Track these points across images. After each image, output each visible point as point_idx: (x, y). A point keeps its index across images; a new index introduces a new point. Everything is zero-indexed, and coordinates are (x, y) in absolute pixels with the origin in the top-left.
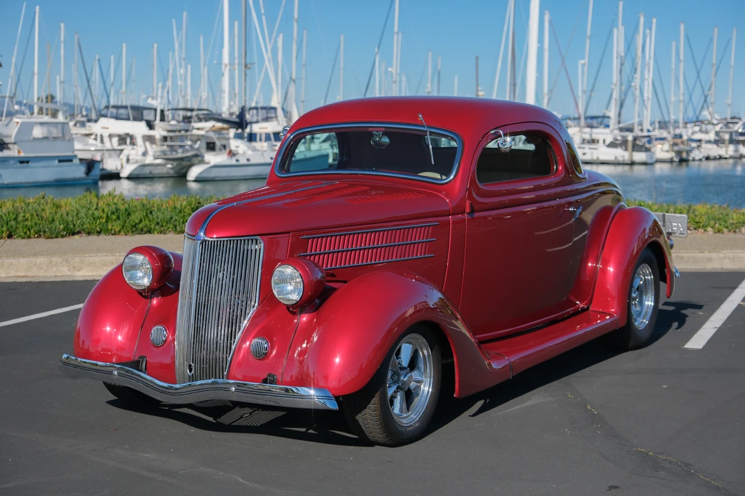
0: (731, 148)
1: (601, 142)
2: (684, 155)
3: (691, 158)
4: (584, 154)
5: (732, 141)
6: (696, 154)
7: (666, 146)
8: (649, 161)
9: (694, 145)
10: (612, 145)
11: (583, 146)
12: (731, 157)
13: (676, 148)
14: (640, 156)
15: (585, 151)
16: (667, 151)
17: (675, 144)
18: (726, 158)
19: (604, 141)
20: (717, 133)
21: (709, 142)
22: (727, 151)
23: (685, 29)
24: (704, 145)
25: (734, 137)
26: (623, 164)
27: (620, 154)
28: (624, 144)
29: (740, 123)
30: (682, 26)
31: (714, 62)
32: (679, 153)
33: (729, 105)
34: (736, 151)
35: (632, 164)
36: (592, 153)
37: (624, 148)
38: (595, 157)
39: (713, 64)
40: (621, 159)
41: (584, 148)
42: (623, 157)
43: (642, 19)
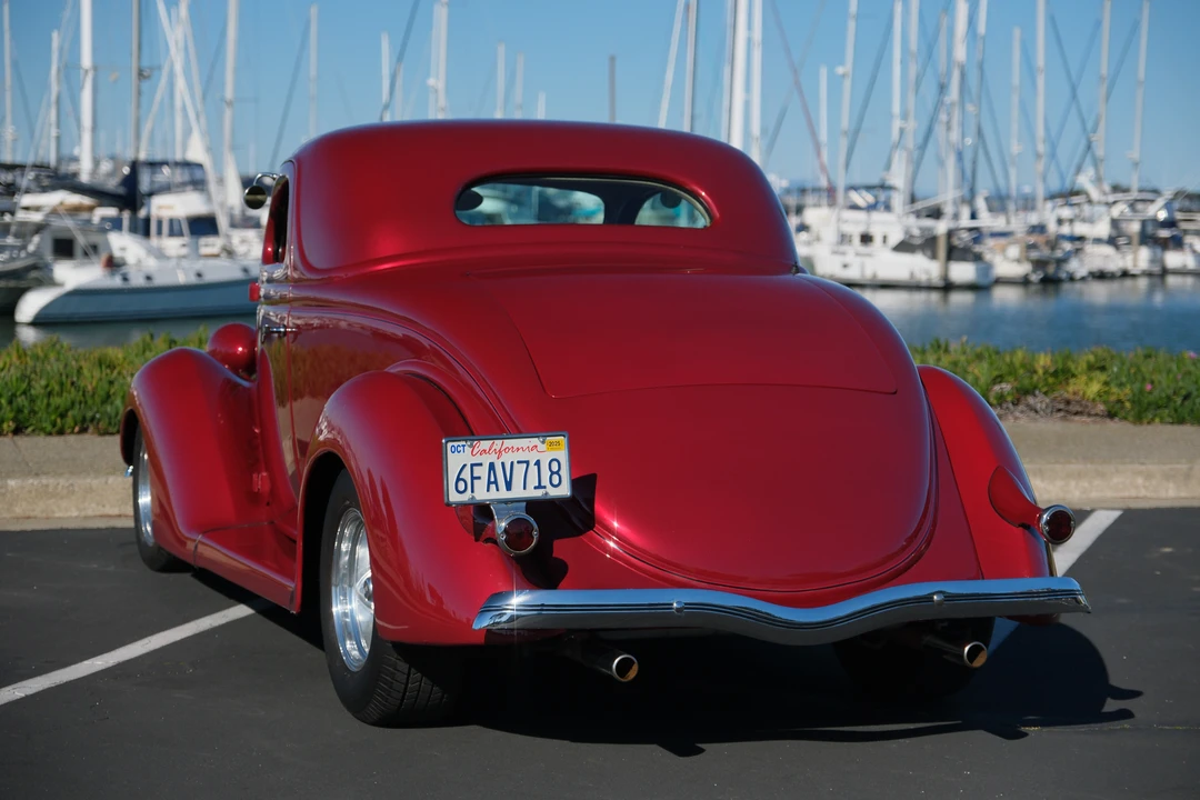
0: (1144, 254)
1: (878, 239)
2: (1051, 269)
3: (1064, 276)
4: (845, 267)
6: (1074, 267)
7: (1014, 251)
8: (982, 282)
9: (1068, 246)
10: (905, 247)
11: (843, 248)
15: (847, 260)
16: (1017, 261)
17: (1033, 245)
18: (1134, 276)
19: (885, 237)
20: (1115, 224)
21: (1098, 241)
22: (1134, 260)
24: (1089, 248)
25: (1150, 229)
26: (929, 288)
27: (921, 267)
28: (929, 245)
29: (1160, 202)
31: (1104, 71)
32: (1040, 265)
35: (948, 287)
36: (863, 265)
37: (928, 254)
38: (868, 274)
39: (1102, 79)
40: (923, 277)
41: (844, 254)
42: (928, 271)
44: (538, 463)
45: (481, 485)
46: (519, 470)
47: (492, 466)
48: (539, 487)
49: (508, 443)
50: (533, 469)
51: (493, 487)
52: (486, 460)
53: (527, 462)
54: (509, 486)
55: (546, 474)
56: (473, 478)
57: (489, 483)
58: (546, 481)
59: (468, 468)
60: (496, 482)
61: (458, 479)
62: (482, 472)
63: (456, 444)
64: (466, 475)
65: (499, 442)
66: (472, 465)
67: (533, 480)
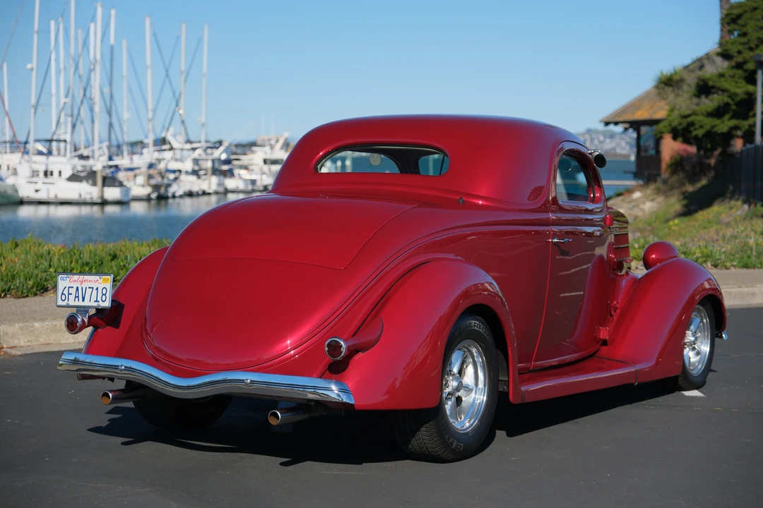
0: (214, 180)
1: (56, 174)
2: (162, 190)
3: (170, 195)
4: (37, 191)
5: (215, 171)
6: (177, 189)
7: (141, 180)
8: (125, 199)
9: (172, 176)
10: (74, 178)
11: (35, 179)
12: (216, 193)
13: (153, 182)
14: (112, 193)
15: (38, 187)
16: (143, 186)
17: (150, 177)
18: (209, 194)
19: (60, 172)
20: (196, 161)
21: (187, 173)
22: (210, 184)
23: (151, 24)
24: (183, 177)
25: (217, 165)
26: (93, 204)
27: (87, 190)
28: (91, 176)
29: (222, 148)
30: (148, 21)
31: (183, 68)
32: (156, 187)
33: (203, 125)
34: (220, 184)
35: (104, 203)
36: (48, 190)
37: (90, 182)
38: (52, 196)
39: (181, 72)
40: (87, 198)
41: (36, 183)
42: (91, 194)
43: (99, 10)
44: (97, 289)
45: (72, 297)
46: (89, 291)
47: (77, 288)
48: (97, 301)
49: (86, 277)
50: (95, 291)
51: (77, 299)
52: (75, 285)
53: (93, 288)
54: (83, 300)
55: (100, 294)
56: (69, 294)
57: (76, 297)
58: (99, 299)
59: (67, 288)
60: (78, 297)
61: (63, 294)
62: (73, 291)
63: (63, 276)
64: (66, 292)
65: (82, 277)
66: (69, 287)
67: (94, 298)
